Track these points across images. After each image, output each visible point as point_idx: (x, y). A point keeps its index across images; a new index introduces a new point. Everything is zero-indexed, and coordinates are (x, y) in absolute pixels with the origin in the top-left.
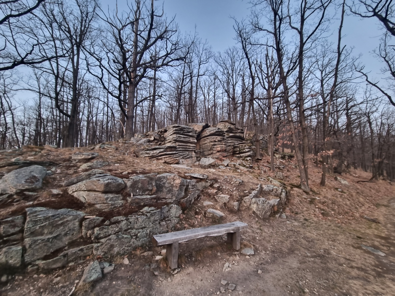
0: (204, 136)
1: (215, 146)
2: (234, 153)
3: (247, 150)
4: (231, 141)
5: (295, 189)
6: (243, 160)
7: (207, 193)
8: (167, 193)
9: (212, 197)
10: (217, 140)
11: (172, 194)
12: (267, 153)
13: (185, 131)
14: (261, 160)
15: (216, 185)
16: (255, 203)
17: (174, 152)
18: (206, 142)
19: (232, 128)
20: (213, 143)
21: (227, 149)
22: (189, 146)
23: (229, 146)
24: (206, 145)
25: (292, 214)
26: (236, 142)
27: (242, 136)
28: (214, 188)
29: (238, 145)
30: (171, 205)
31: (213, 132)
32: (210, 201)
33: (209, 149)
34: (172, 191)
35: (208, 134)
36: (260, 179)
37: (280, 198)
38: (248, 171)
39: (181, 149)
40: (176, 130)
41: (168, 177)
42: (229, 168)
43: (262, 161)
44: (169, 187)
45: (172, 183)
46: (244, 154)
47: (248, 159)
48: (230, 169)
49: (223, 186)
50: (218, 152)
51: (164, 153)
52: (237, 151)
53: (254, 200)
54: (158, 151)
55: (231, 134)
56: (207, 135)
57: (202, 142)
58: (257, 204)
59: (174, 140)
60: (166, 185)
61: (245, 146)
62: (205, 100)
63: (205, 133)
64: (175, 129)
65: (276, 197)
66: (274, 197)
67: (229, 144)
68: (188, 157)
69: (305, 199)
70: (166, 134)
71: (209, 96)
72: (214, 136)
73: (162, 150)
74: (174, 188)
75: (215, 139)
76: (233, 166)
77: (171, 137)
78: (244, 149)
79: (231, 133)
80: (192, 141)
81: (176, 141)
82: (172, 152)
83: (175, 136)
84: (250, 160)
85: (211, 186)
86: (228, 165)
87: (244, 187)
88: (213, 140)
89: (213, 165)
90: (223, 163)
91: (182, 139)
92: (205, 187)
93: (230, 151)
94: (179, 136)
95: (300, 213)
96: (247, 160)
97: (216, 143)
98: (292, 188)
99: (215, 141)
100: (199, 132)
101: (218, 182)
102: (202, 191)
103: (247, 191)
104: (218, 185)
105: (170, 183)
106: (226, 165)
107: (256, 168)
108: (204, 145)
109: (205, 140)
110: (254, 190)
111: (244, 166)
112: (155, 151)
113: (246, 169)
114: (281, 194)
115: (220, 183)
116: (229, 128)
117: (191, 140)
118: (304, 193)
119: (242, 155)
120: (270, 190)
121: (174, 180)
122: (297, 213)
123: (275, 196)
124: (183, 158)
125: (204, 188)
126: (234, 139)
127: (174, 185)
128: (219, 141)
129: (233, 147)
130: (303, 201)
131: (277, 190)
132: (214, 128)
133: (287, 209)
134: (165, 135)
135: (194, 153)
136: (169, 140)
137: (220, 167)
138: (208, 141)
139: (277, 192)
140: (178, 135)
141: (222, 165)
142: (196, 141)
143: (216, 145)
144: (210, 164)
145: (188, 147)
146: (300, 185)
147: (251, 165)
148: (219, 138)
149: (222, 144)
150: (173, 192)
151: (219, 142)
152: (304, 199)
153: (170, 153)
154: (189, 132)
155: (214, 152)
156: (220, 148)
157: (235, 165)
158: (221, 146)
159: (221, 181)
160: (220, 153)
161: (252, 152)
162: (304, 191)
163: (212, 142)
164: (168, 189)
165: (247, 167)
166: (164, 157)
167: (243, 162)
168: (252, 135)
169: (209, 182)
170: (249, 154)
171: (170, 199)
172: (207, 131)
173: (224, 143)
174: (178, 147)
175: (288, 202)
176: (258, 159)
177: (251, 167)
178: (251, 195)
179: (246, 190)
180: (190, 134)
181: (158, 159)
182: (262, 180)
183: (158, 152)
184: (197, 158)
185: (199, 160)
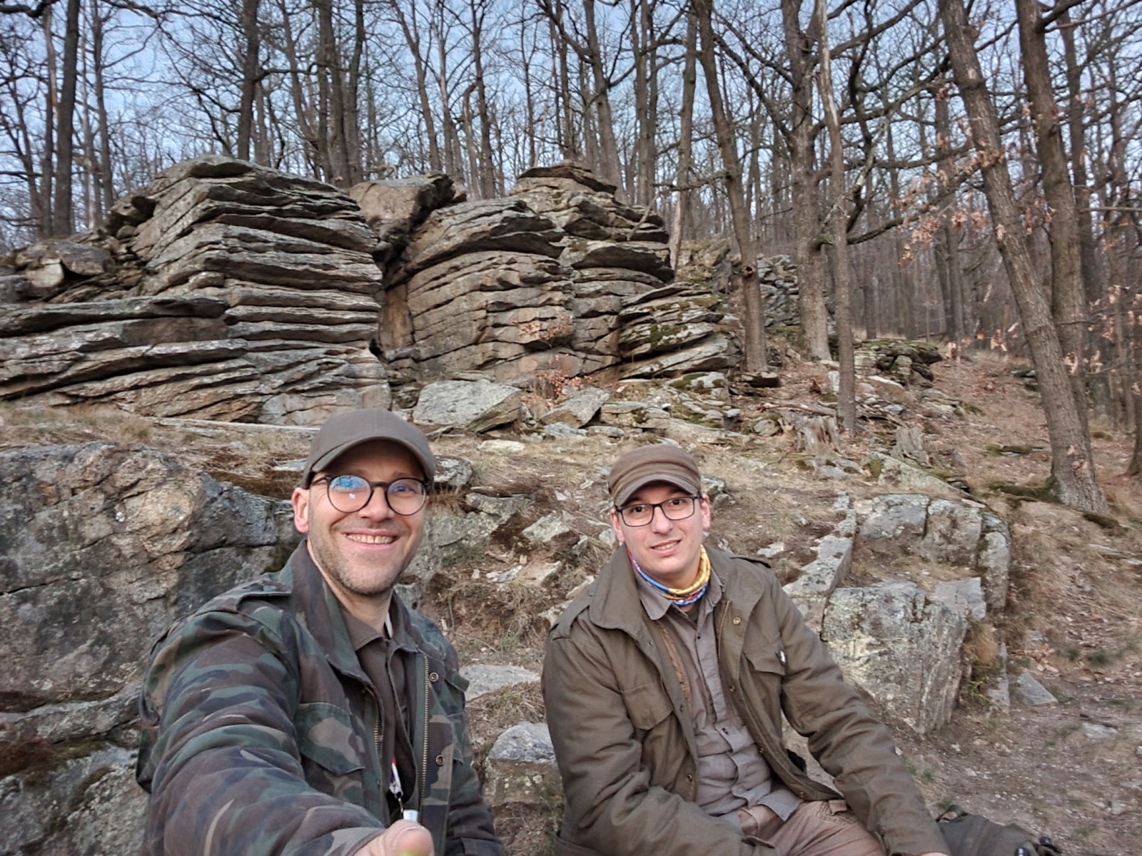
0: (427, 253)
1: (508, 317)
2: (624, 356)
3: (696, 330)
4: (598, 286)
5: (1035, 508)
6: (680, 387)
7: (477, 595)
8: (42, 644)
9: (522, 618)
10: (514, 279)
11: (103, 639)
12: (802, 345)
13: (284, 201)
14: (774, 383)
15: (546, 529)
16: (857, 623)
17: (213, 345)
18: (447, 291)
19: (597, 210)
20: (490, 297)
21: (582, 334)
22: (329, 307)
23: (594, 314)
24: (450, 308)
25: (1070, 668)
26: (629, 287)
27: (661, 255)
28: (528, 550)
29: (645, 308)
30: (89, 765)
31: (484, 225)
32: (505, 656)
33: (473, 332)
34: (108, 614)
35: (459, 239)
36: (825, 471)
37: (980, 570)
38: (721, 443)
39: (268, 326)
40: (214, 194)
41: (44, 473)
42: (605, 429)
43: (783, 392)
44: (59, 576)
45: (96, 528)
46: (681, 356)
47: (708, 379)
48: (615, 437)
49: (595, 532)
50: (532, 348)
51: (132, 351)
52: (636, 344)
53: (845, 603)
54: (74, 340)
55: (596, 245)
56: (447, 245)
57: (421, 294)
58: (876, 625)
59: (211, 264)
60: (18, 558)
61: (685, 308)
62: (422, 75)
63: (438, 233)
64: (206, 184)
65: (950, 571)
66: (939, 570)
67: (592, 303)
68: (328, 377)
69: (1109, 559)
70: (148, 233)
71: (444, 55)
72: (496, 254)
73: (107, 331)
74: (119, 581)
75: (501, 272)
76: (628, 419)
77: (187, 244)
78: (681, 325)
79: (596, 236)
80: (344, 269)
81: (224, 269)
82: (194, 346)
83: (212, 232)
84: (717, 384)
85: (508, 536)
86: (596, 418)
87: (751, 522)
88: (488, 278)
89: (502, 419)
90: (566, 406)
91: (270, 258)
92: (462, 555)
93: (600, 345)
94: (242, 238)
95: (1119, 656)
96: (701, 389)
97: (511, 296)
98: (1015, 505)
99: (507, 286)
100: (396, 231)
101: (559, 506)
102: (438, 584)
103: (778, 548)
104: (557, 528)
105: (67, 532)
106: (586, 415)
107: (764, 427)
108: (435, 316)
109: (438, 280)
110: (822, 532)
111: (696, 418)
112: (46, 342)
113: (710, 436)
114: (983, 545)
115: (575, 509)
116: (583, 207)
117: (342, 263)
118: (1090, 527)
119: (667, 361)
120: (908, 527)
121: (118, 497)
122: (1100, 660)
123: (945, 560)
124: (290, 387)
125: (449, 563)
126: (617, 272)
127: (125, 543)
128: (528, 282)
129: (612, 320)
130: (1104, 573)
131: (954, 524)
132: (492, 205)
133: (1032, 638)
134: (139, 244)
135: (367, 354)
136: (174, 270)
137: (551, 429)
138: (462, 282)
139: (957, 534)
140: (236, 230)
141: (560, 418)
142: (374, 272)
143: (511, 307)
144: (485, 418)
145: (317, 313)
146: (1052, 483)
147: (731, 413)
148: (527, 264)
149: (549, 303)
150: (123, 624)
151: (532, 292)
152: (1104, 564)
153: (179, 348)
154: (323, 212)
155: (506, 352)
156: (536, 326)
157: (640, 415)
158: (546, 312)
159: (579, 498)
160: (542, 357)
161: (723, 342)
162: (1090, 518)
163: (483, 288)
164: (51, 595)
165: (715, 425)
166: (129, 380)
167: (685, 396)
168: (708, 259)
169: (488, 506)
170: (707, 350)
171: (79, 696)
172: (447, 221)
173: (558, 296)
174: (241, 311)
175: (1025, 594)
176: (759, 383)
177: (735, 423)
178: (812, 568)
179: (768, 542)
180: (331, 224)
181: (77, 400)
182: (838, 471)
183: (76, 344)
184: (394, 385)
185: (412, 402)
